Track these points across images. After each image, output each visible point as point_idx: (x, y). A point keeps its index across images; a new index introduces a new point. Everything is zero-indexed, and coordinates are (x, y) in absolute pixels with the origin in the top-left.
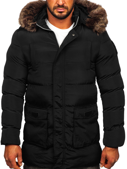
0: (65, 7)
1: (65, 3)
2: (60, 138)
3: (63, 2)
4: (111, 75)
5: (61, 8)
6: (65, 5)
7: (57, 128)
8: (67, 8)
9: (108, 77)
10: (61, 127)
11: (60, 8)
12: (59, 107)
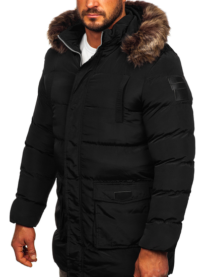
0: (100, 12)
1: (99, 4)
2: (76, 228)
3: (94, 2)
4: (162, 136)
5: (93, 14)
6: (100, 9)
7: (71, 210)
8: (103, 14)
9: (158, 138)
10: (77, 211)
11: (91, 14)
12: (73, 177)
